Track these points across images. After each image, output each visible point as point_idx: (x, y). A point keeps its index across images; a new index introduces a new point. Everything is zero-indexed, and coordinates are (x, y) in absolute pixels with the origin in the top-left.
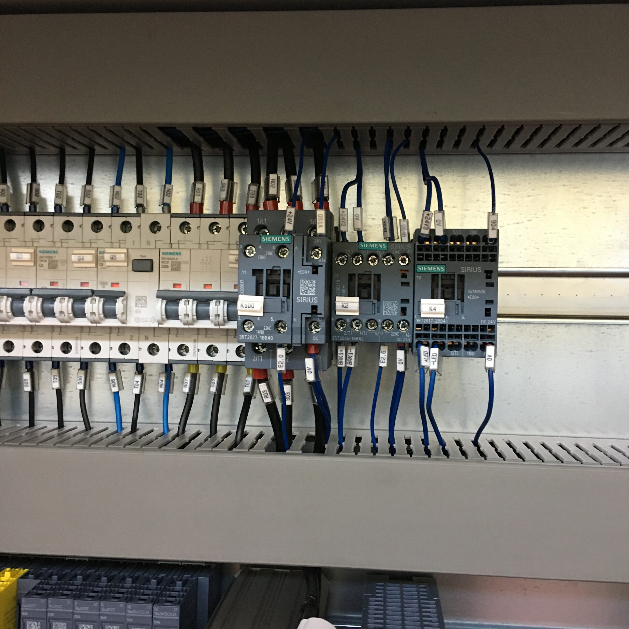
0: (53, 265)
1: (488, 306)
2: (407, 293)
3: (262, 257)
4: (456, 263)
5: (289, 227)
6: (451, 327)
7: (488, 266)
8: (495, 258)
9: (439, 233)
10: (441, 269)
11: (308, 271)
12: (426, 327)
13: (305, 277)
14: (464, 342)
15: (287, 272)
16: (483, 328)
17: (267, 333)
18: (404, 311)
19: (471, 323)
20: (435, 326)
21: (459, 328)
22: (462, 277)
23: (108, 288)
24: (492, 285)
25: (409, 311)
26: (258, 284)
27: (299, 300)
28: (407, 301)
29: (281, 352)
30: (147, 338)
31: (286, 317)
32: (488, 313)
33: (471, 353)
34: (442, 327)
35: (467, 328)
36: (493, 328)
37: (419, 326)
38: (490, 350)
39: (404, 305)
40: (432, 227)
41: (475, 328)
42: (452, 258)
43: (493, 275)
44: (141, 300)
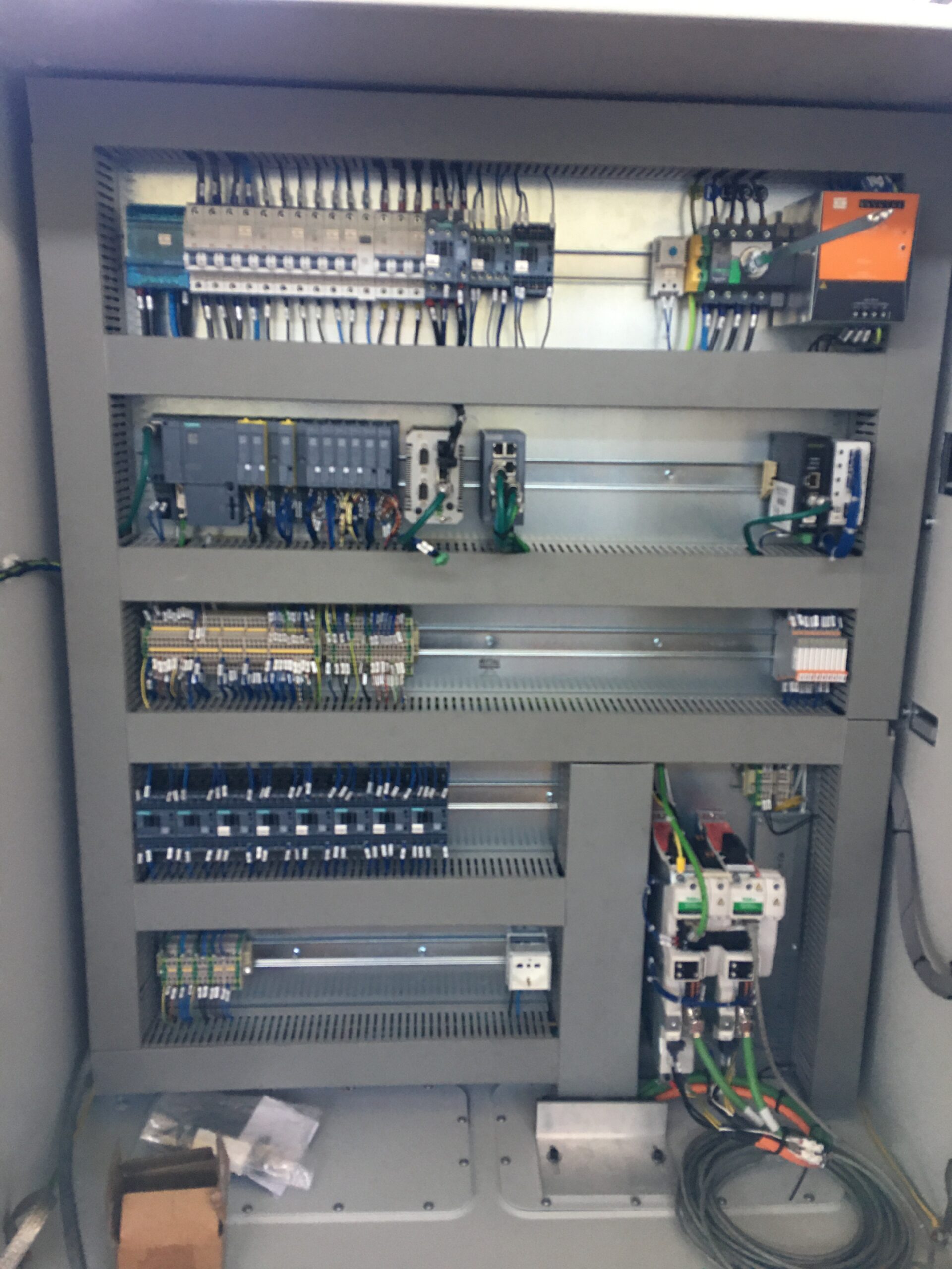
0: (315, 239)
1: (549, 269)
2: (508, 257)
3: (437, 235)
4: (534, 242)
6: (531, 277)
7: (550, 245)
8: (553, 242)
9: (526, 224)
10: (526, 244)
11: (461, 243)
12: (518, 277)
13: (459, 245)
14: (537, 285)
15: (451, 243)
16: (547, 277)
17: (440, 276)
18: (506, 268)
19: (541, 274)
20: (523, 276)
21: (534, 277)
22: (537, 250)
23: (346, 252)
24: (551, 257)
25: (509, 268)
26: (436, 249)
27: (456, 258)
28: (508, 262)
30: (363, 284)
31: (451, 267)
34: (526, 277)
35: (539, 277)
36: (551, 278)
37: (514, 276)
38: (549, 288)
39: (507, 265)
40: (522, 221)
41: (543, 277)
42: (531, 239)
43: (552, 252)
44: (365, 261)
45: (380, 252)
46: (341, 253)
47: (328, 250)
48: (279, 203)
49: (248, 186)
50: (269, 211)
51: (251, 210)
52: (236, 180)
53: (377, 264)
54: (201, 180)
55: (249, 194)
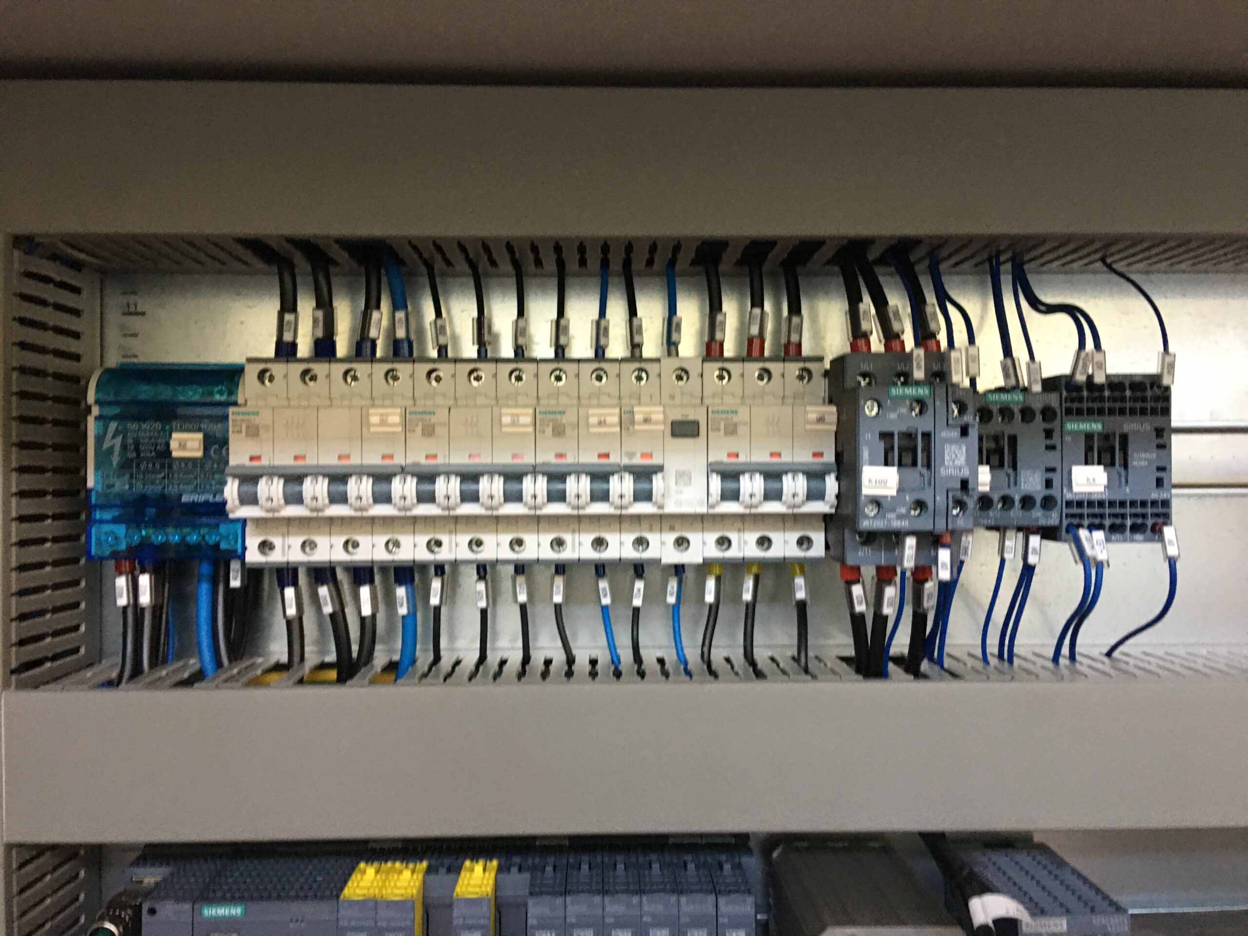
0: (559, 431)
1: (1160, 474)
2: (1052, 459)
3: (893, 416)
4: (1118, 418)
5: (919, 374)
6: (1111, 504)
7: (1159, 421)
8: (1166, 411)
9: (1100, 380)
10: (1096, 427)
11: (956, 433)
12: (1080, 504)
13: (951, 441)
14: (1129, 522)
15: (927, 436)
16: (1154, 503)
17: (900, 517)
18: (1049, 484)
19: (1139, 497)
20: (1090, 504)
21: (1122, 504)
22: (1124, 438)
23: (638, 461)
24: (1164, 447)
25: (1056, 483)
26: (888, 451)
27: (943, 472)
28: (1052, 470)
29: (911, 542)
30: (672, 529)
31: (927, 496)
32: (1159, 483)
33: (1138, 537)
34: (1101, 504)
35: (1133, 504)
36: (1166, 503)
37: (1069, 504)
38: (1168, 532)
39: (1050, 475)
40: (1090, 371)
41: (1143, 504)
42: (1111, 412)
43: (1165, 434)
44: (683, 477)
45: (720, 456)
46: (626, 461)
47: (590, 458)
48: (470, 350)
49: (400, 315)
50: (444, 370)
51: (403, 369)
52: (372, 304)
53: (716, 482)
54: (288, 306)
55: (401, 333)
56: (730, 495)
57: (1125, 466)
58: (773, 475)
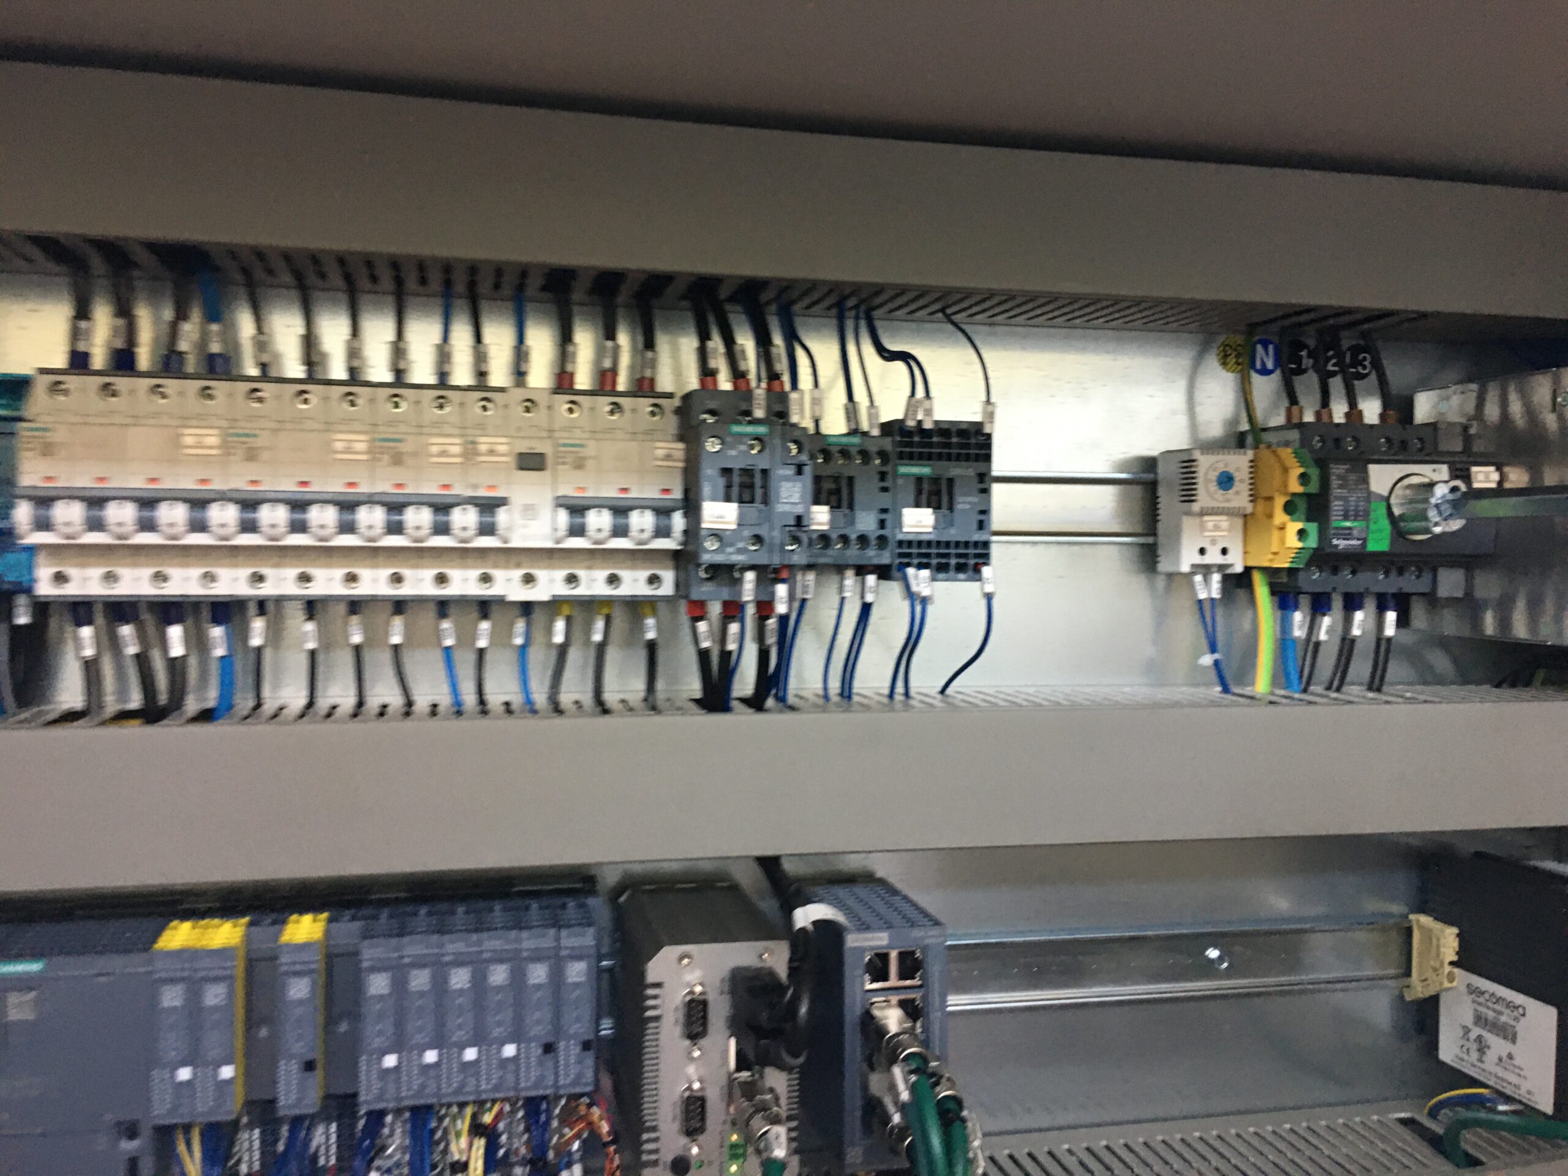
0: (397, 460)
1: (982, 517)
2: (885, 500)
3: (733, 453)
4: (945, 463)
5: (759, 413)
6: (938, 543)
7: (981, 467)
8: (988, 458)
9: (928, 425)
11: (790, 471)
12: (910, 543)
13: (787, 479)
14: (953, 561)
15: (764, 472)
16: (976, 544)
17: (740, 551)
18: (882, 524)
19: (962, 538)
20: (920, 543)
21: (947, 544)
22: (951, 481)
23: (482, 493)
24: (986, 491)
25: (888, 524)
26: (728, 488)
27: (780, 508)
28: (884, 511)
29: (750, 576)
30: (518, 566)
31: (762, 531)
32: (981, 525)
33: (961, 576)
34: (929, 544)
35: (957, 544)
36: (986, 544)
37: (900, 543)
38: (986, 571)
39: (883, 516)
40: (920, 417)
41: (966, 544)
42: (940, 457)
43: (987, 479)
44: (529, 510)
45: (568, 490)
46: (470, 493)
47: (430, 488)
48: (295, 369)
49: (215, 327)
50: (268, 390)
51: (220, 388)
52: (181, 315)
53: (563, 518)
54: (82, 313)
55: (215, 348)
56: (577, 530)
57: (951, 508)
58: (620, 510)
